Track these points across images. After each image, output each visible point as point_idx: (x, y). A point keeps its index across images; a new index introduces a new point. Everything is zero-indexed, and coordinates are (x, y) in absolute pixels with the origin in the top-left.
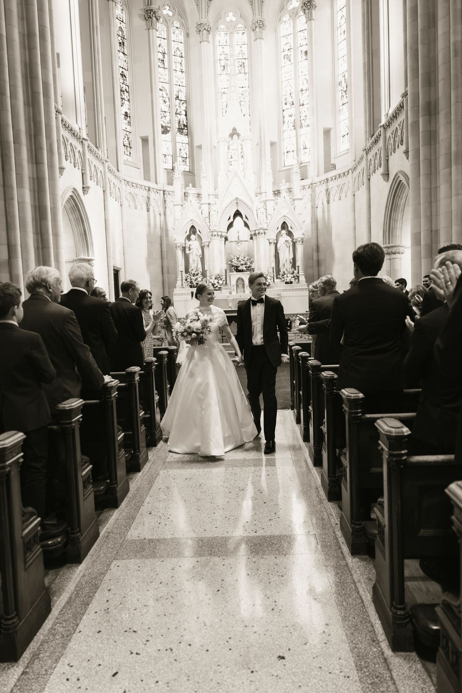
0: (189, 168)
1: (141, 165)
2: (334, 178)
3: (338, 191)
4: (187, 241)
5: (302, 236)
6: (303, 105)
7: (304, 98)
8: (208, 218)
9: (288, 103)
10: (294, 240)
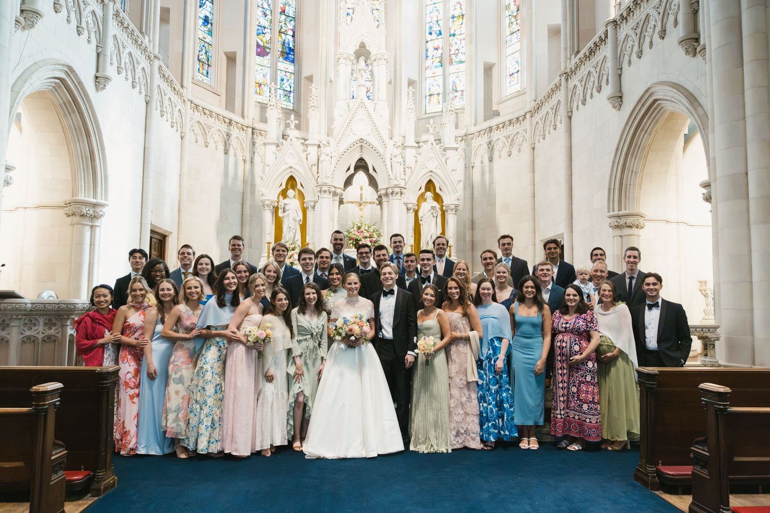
0: (292, 105)
1: (223, 92)
2: (501, 126)
3: (508, 144)
4: (281, 198)
5: (457, 202)
6: (454, 35)
7: (455, 26)
8: (316, 166)
9: (433, 33)
10: (444, 208)
